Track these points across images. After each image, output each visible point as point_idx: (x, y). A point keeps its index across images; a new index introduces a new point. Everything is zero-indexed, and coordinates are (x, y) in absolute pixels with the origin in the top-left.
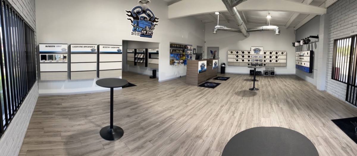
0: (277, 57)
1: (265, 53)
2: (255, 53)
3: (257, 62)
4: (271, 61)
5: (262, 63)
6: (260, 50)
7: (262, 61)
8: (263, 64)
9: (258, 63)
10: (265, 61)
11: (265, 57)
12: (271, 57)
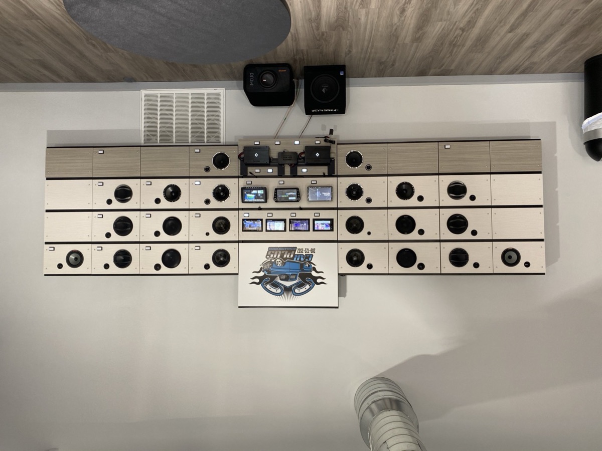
0: (123, 226)
1: (222, 258)
2: (308, 257)
3: (290, 182)
4: (173, 194)
5: (244, 174)
6: (267, 279)
7: (244, 190)
8: (234, 166)
9: (281, 175)
10: (221, 193)
11: (222, 226)
12: (172, 226)
